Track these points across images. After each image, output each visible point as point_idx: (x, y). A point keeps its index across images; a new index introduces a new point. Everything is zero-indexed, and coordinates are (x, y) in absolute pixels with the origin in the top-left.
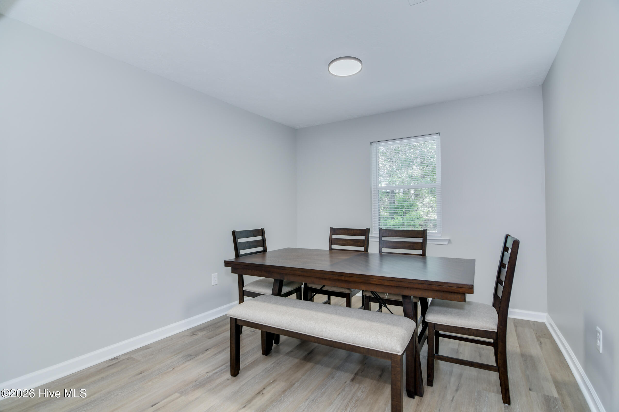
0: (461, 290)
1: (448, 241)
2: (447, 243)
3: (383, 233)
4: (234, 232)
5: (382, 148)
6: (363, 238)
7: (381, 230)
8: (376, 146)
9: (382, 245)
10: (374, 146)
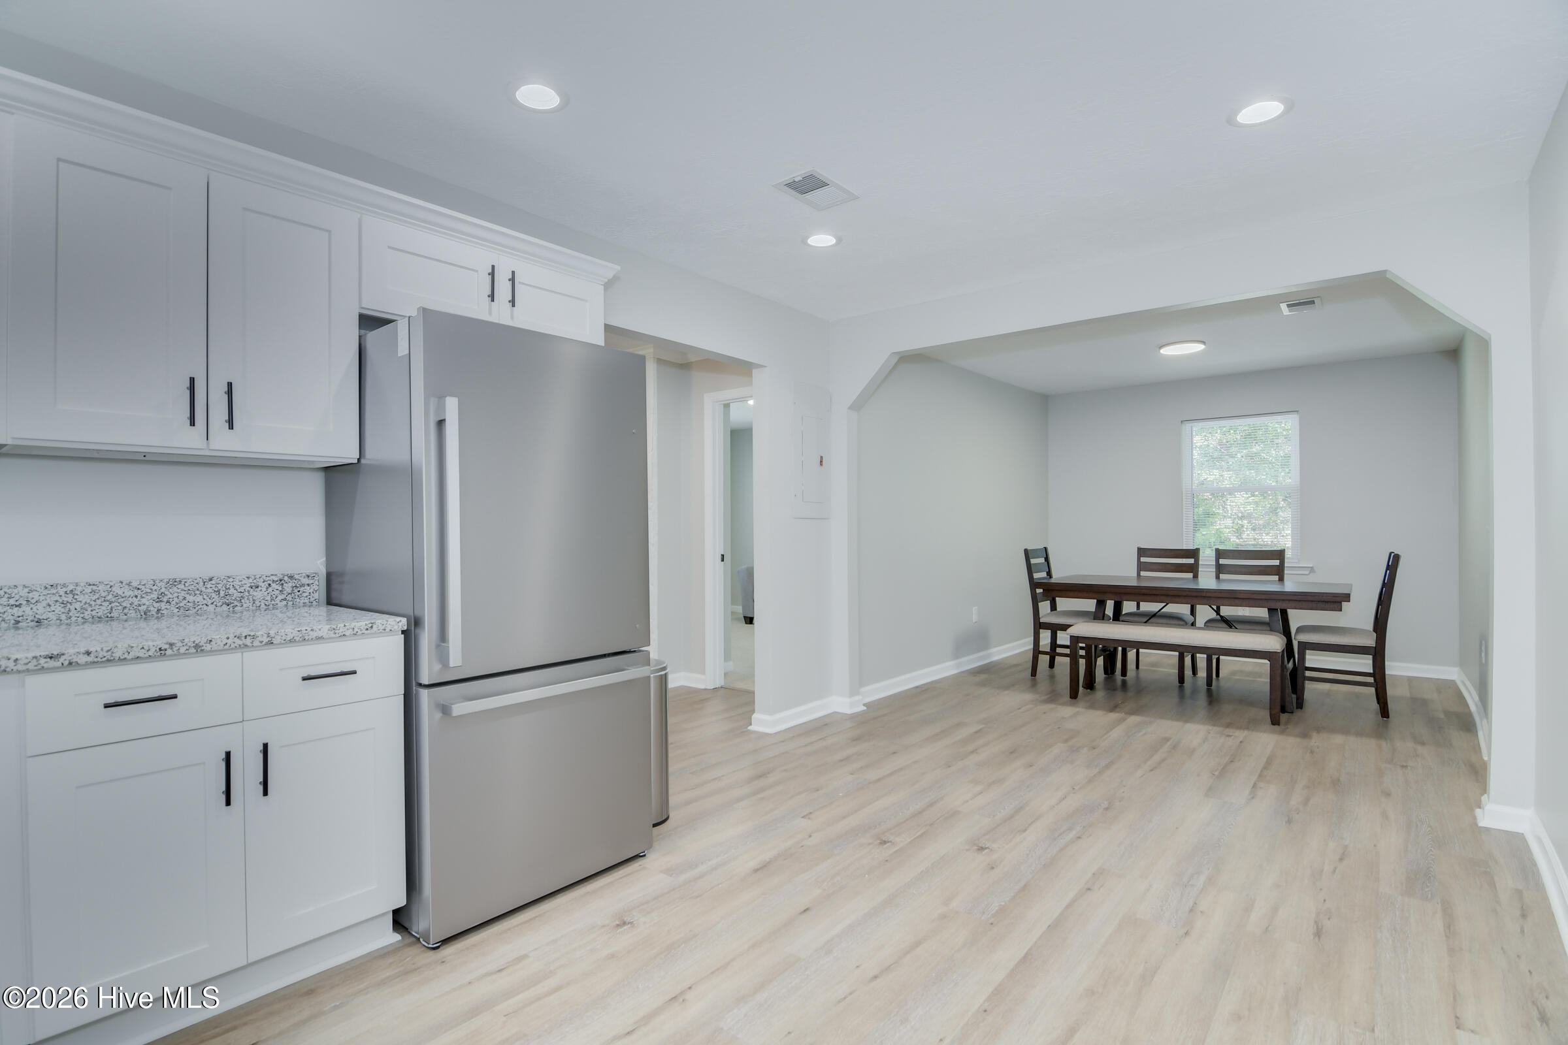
0: (1338, 599)
1: (1310, 569)
2: (1307, 572)
3: (1220, 554)
4: (1026, 551)
5: (1197, 427)
6: (1191, 561)
7: (1217, 551)
8: (1192, 427)
9: (1220, 569)
10: (1188, 426)
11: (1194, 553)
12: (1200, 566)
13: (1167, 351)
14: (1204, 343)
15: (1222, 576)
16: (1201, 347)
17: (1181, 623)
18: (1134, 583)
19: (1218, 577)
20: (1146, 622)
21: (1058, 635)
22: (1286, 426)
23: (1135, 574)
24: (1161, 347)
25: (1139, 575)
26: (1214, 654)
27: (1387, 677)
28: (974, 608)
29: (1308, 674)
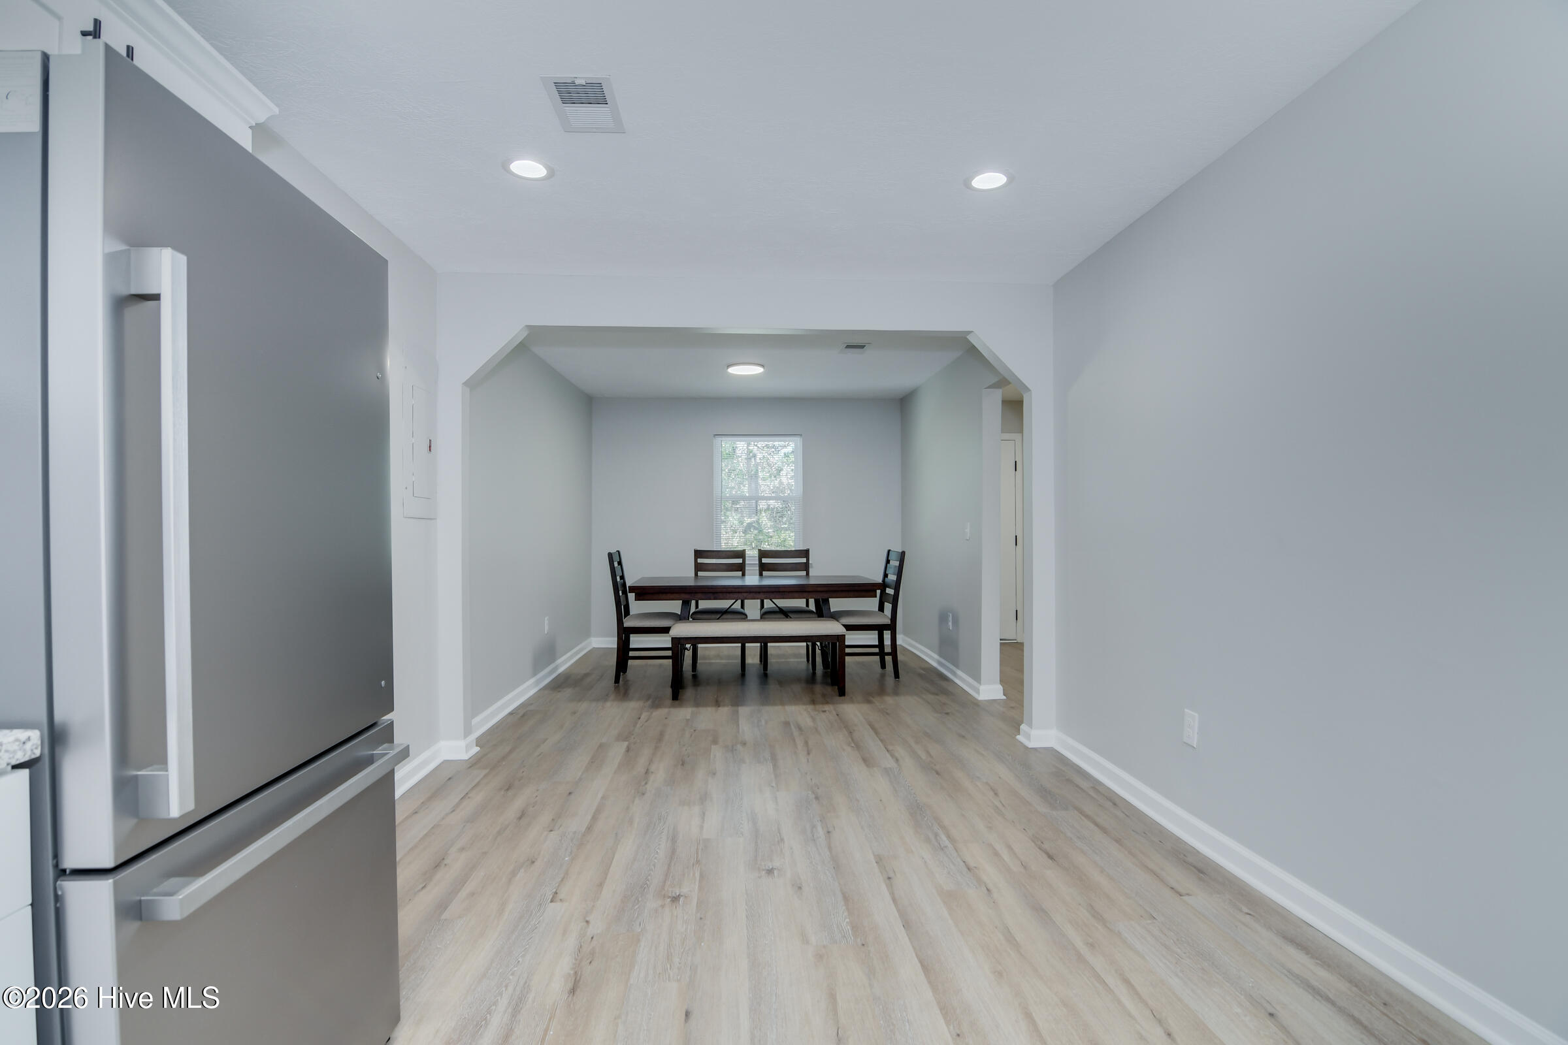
3: (762, 554)
4: (610, 555)
6: (739, 560)
7: (760, 551)
8: (720, 441)
9: (763, 567)
10: (719, 439)
11: (741, 554)
12: (746, 566)
13: (733, 370)
14: (763, 366)
15: (765, 573)
16: (760, 370)
17: (739, 616)
18: (691, 583)
19: (761, 574)
20: (718, 619)
21: (631, 639)
22: (789, 447)
23: (693, 574)
24: (729, 366)
25: (696, 574)
26: (764, 641)
27: (898, 647)
28: (546, 619)
29: (848, 650)
